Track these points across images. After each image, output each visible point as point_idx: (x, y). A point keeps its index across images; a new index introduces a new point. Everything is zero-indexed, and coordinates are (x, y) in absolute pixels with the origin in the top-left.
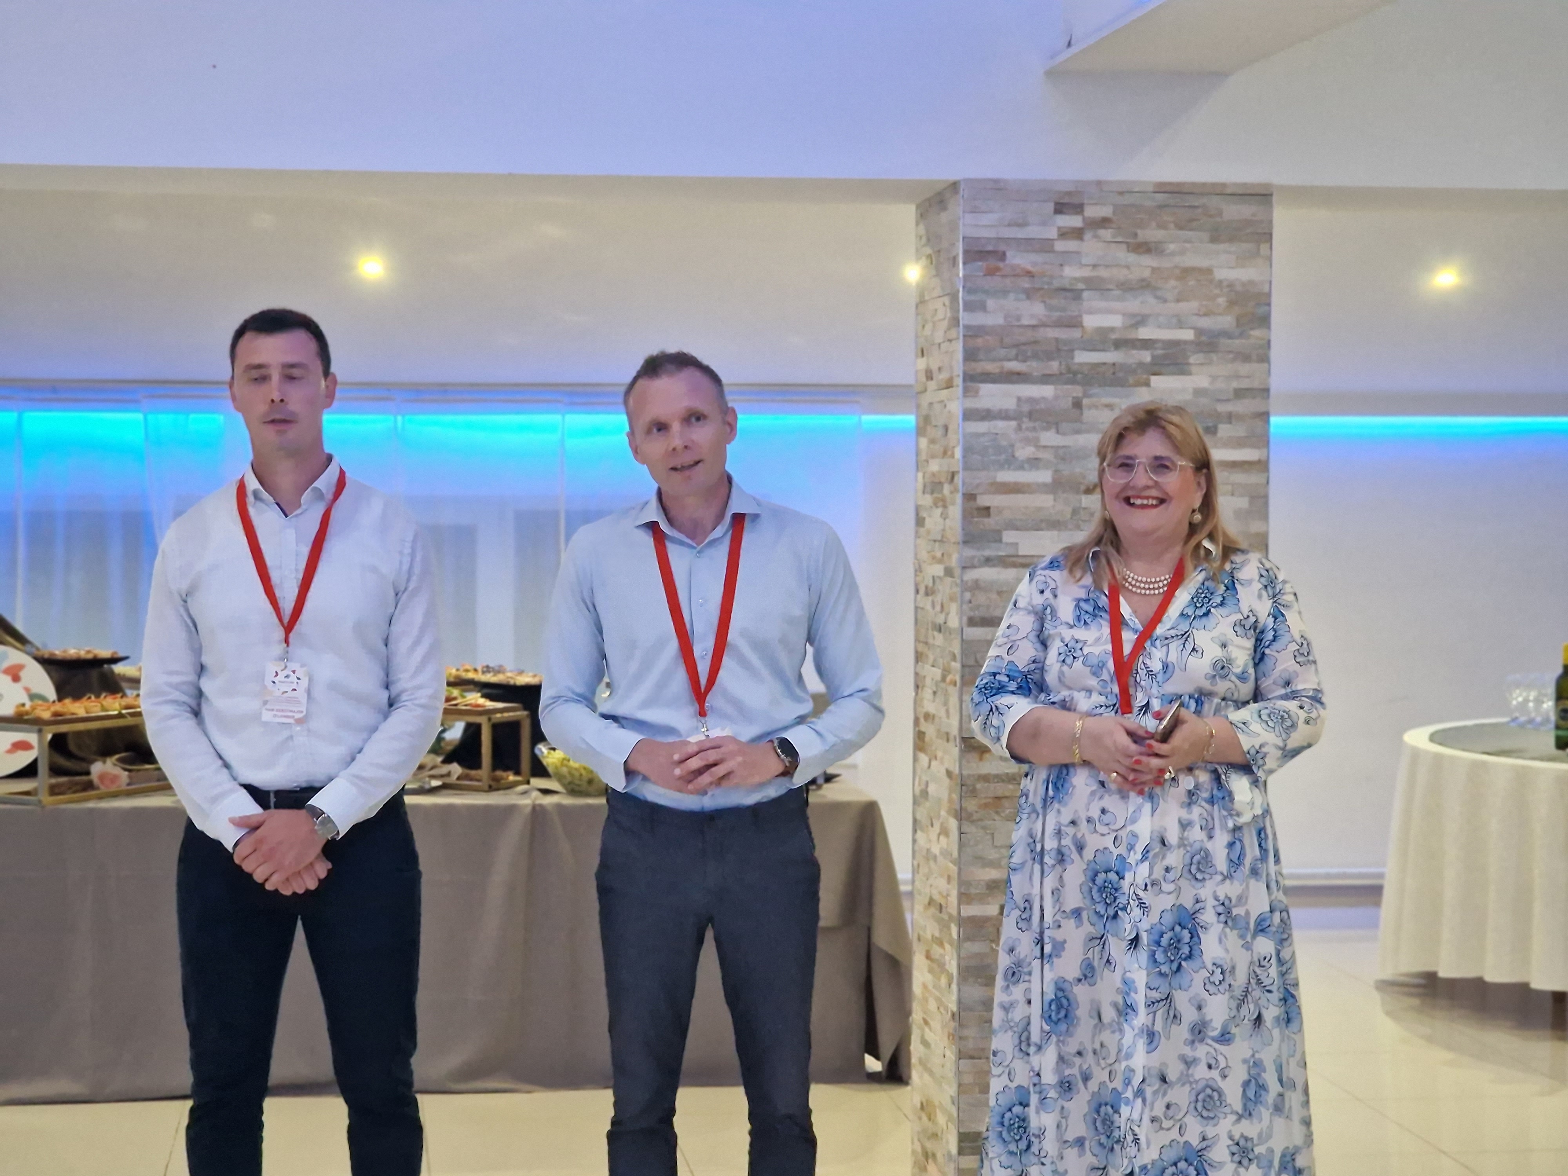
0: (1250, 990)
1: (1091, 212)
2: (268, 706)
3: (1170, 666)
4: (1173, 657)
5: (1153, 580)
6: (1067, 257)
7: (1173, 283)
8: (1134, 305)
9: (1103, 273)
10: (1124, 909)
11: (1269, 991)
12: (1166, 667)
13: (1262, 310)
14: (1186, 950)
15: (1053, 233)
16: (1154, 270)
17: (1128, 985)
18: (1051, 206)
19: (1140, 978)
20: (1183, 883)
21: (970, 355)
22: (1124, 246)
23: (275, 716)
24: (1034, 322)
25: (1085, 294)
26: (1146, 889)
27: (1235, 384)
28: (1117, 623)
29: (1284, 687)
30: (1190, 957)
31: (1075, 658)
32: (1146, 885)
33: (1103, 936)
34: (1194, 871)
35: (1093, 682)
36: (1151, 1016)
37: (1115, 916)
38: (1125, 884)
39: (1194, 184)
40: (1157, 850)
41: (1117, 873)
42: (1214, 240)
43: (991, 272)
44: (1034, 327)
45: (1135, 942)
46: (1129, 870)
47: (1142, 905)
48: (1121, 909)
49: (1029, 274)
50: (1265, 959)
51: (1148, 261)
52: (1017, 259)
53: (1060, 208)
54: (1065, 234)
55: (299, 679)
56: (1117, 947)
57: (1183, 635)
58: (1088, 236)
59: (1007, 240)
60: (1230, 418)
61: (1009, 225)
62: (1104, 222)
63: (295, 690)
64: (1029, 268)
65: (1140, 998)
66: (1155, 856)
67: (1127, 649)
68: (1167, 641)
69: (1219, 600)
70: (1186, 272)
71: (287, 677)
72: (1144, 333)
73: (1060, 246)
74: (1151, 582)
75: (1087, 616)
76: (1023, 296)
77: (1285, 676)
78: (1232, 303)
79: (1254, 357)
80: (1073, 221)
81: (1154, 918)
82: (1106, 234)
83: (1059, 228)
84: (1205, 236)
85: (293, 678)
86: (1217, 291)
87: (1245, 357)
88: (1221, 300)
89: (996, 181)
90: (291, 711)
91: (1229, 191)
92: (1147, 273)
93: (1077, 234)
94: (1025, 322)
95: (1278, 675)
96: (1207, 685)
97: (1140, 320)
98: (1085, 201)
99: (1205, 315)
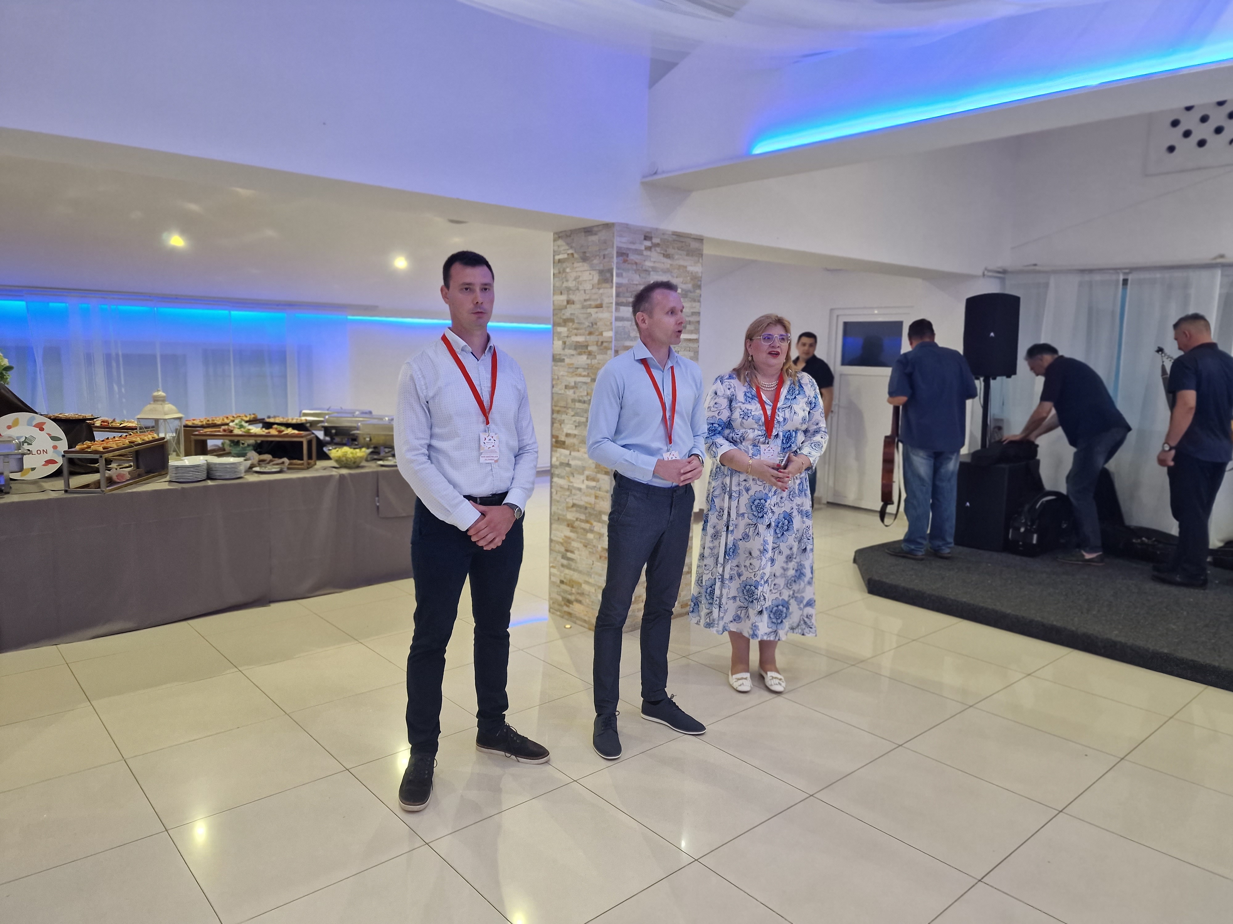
0: (803, 538)
1: (652, 240)
2: (482, 455)
3: (786, 419)
4: (787, 416)
5: (770, 384)
6: (647, 258)
7: (676, 271)
9: (657, 265)
10: (766, 513)
11: (809, 539)
12: (785, 419)
13: (699, 283)
14: (786, 527)
15: (643, 248)
16: (671, 265)
17: (765, 542)
18: (643, 237)
19: (770, 539)
20: (786, 502)
22: (662, 255)
23: (486, 460)
24: (637, 283)
25: (652, 273)
26: (775, 506)
27: (692, 310)
28: (762, 403)
29: (816, 425)
30: (788, 530)
31: (748, 417)
32: (775, 504)
33: (756, 524)
34: (791, 498)
35: (756, 426)
36: (773, 553)
37: (763, 517)
38: (767, 504)
39: (684, 233)
40: (780, 491)
41: (765, 500)
42: (688, 255)
43: (625, 261)
44: (637, 285)
45: (769, 526)
46: (769, 499)
47: (773, 512)
48: (765, 514)
49: (636, 263)
50: (807, 527)
51: (669, 261)
52: (633, 257)
53: (646, 238)
54: (646, 248)
55: (495, 440)
56: (762, 528)
57: (789, 407)
58: (653, 249)
59: (629, 249)
60: (690, 323)
61: (631, 243)
62: (657, 245)
63: (493, 446)
64: (637, 261)
65: (770, 547)
66: (778, 493)
67: (769, 413)
68: (784, 409)
69: (797, 392)
70: (680, 267)
71: (490, 440)
73: (645, 253)
74: (770, 385)
75: (749, 399)
76: (634, 272)
77: (817, 421)
78: (692, 279)
79: (697, 300)
80: (648, 243)
81: (776, 516)
82: (658, 249)
83: (645, 246)
84: (685, 253)
85: (492, 440)
86: (687, 275)
87: (694, 301)
88: (689, 278)
89: (627, 225)
90: (492, 457)
91: (692, 237)
92: (669, 266)
93: (649, 248)
94: (635, 282)
95: (814, 420)
96: (799, 427)
98: (653, 236)
99: (685, 283)
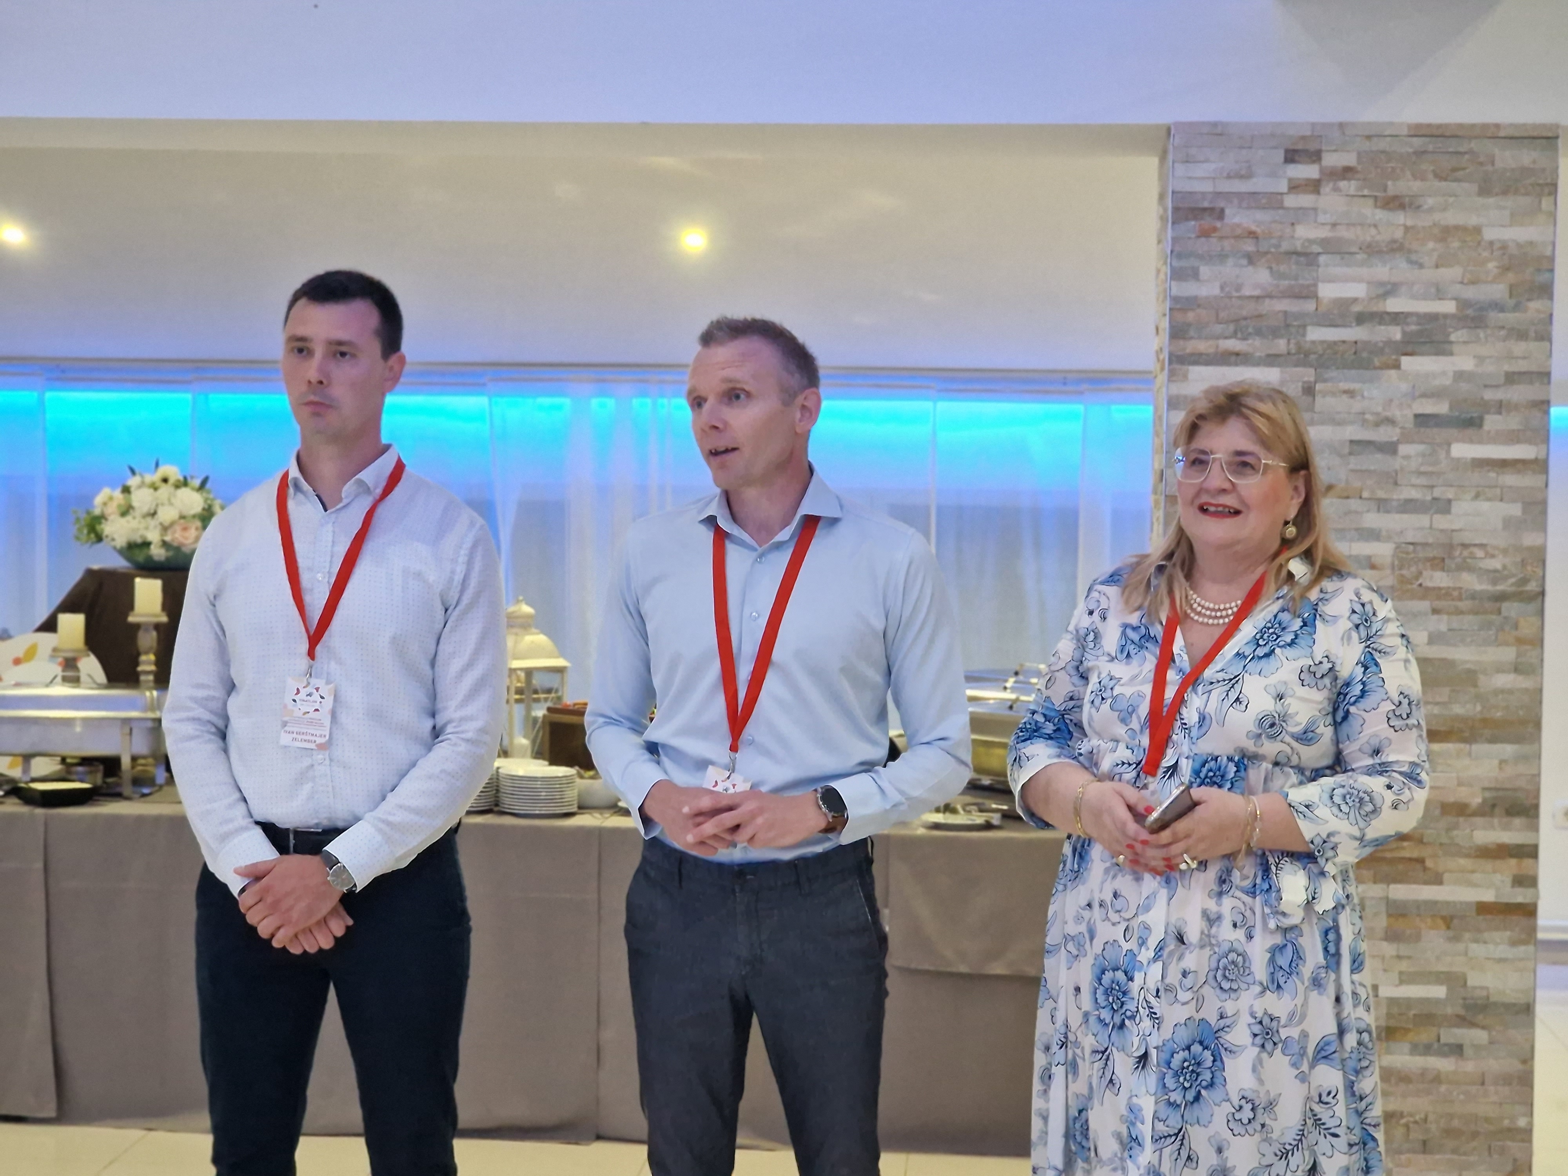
0: (1306, 1132)
1: (1332, 160)
2: (286, 728)
4: (1212, 708)
5: (1221, 607)
6: (1302, 214)
7: (1431, 245)
8: (1382, 271)
9: (1344, 233)
10: (1132, 1018)
11: (1334, 1135)
12: (1203, 719)
13: (1543, 277)
14: (1207, 1076)
15: (1283, 187)
16: (1407, 229)
17: (1134, 1112)
18: (1280, 155)
19: (1147, 1105)
21: (1178, 333)
22: (1371, 202)
23: (294, 739)
24: (1257, 293)
25: (1322, 259)
26: (1157, 995)
27: (1507, 368)
30: (1211, 1085)
32: (1158, 991)
33: (1106, 1049)
34: (1219, 978)
37: (1122, 1026)
38: (1135, 987)
39: (1461, 126)
40: (1172, 948)
41: (1126, 973)
42: (1485, 191)
43: (1205, 234)
44: (1258, 298)
45: (1143, 1060)
46: (1139, 970)
47: (1153, 1015)
48: (1129, 1018)
49: (1252, 235)
50: (1329, 1093)
51: (1401, 218)
52: (1238, 217)
53: (1292, 156)
54: (1295, 187)
55: (322, 697)
56: (1123, 1065)
58: (1326, 188)
59: (1228, 196)
60: (1500, 407)
61: (1229, 177)
62: (1347, 172)
63: (317, 710)
64: (1253, 228)
65: (1147, 1131)
66: (1170, 955)
68: (1211, 687)
69: (1289, 638)
70: (1446, 232)
71: (310, 695)
72: (1393, 305)
73: (1291, 201)
74: (1218, 609)
75: (1132, 647)
76: (1244, 262)
78: (1505, 269)
79: (1532, 334)
80: (1306, 171)
81: (1166, 1032)
82: (1349, 186)
83: (1290, 180)
84: (1474, 188)
85: (316, 696)
86: (1485, 254)
87: (1522, 335)
88: (1491, 265)
89: (1215, 125)
90: (312, 735)
91: (1502, 134)
92: (1399, 234)
93: (1314, 186)
94: (1247, 292)
95: (1365, 740)
97: (1390, 290)
98: (1324, 148)
99: (1473, 283)
